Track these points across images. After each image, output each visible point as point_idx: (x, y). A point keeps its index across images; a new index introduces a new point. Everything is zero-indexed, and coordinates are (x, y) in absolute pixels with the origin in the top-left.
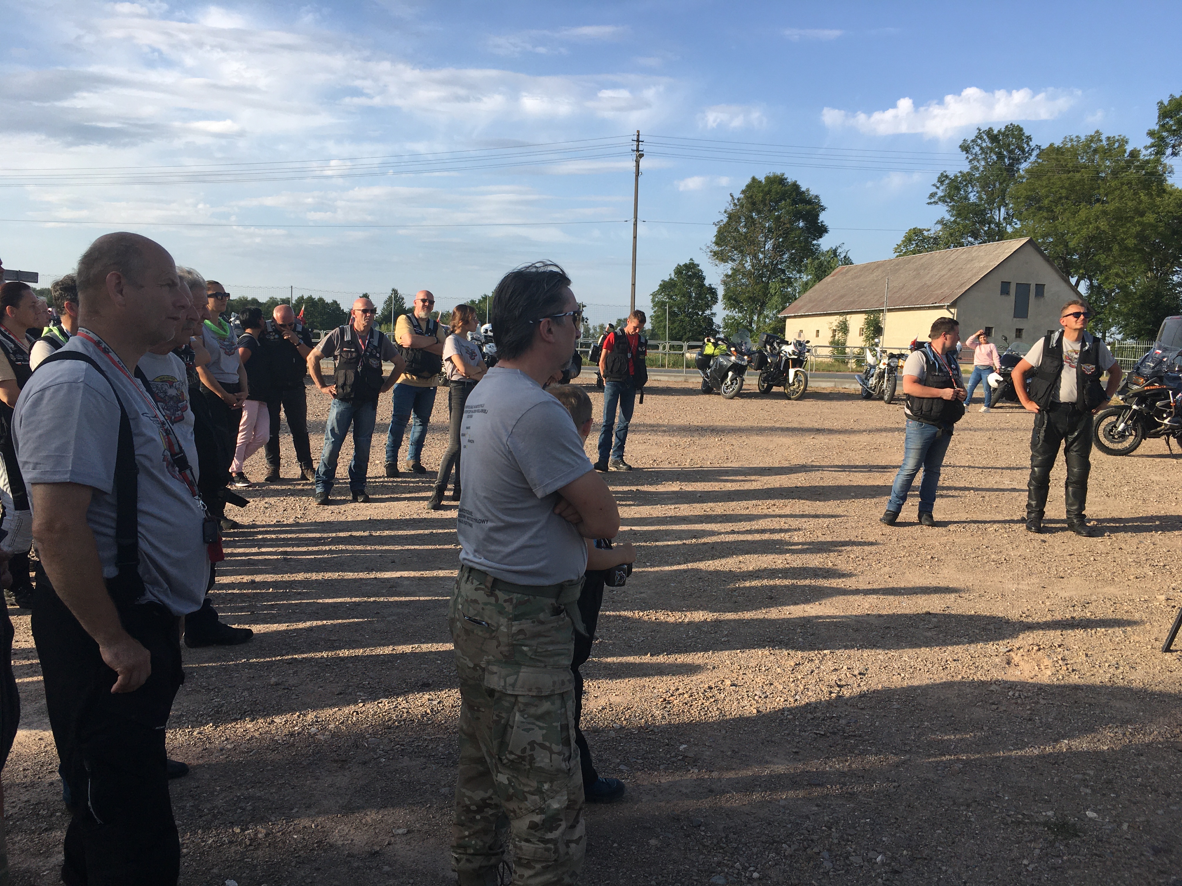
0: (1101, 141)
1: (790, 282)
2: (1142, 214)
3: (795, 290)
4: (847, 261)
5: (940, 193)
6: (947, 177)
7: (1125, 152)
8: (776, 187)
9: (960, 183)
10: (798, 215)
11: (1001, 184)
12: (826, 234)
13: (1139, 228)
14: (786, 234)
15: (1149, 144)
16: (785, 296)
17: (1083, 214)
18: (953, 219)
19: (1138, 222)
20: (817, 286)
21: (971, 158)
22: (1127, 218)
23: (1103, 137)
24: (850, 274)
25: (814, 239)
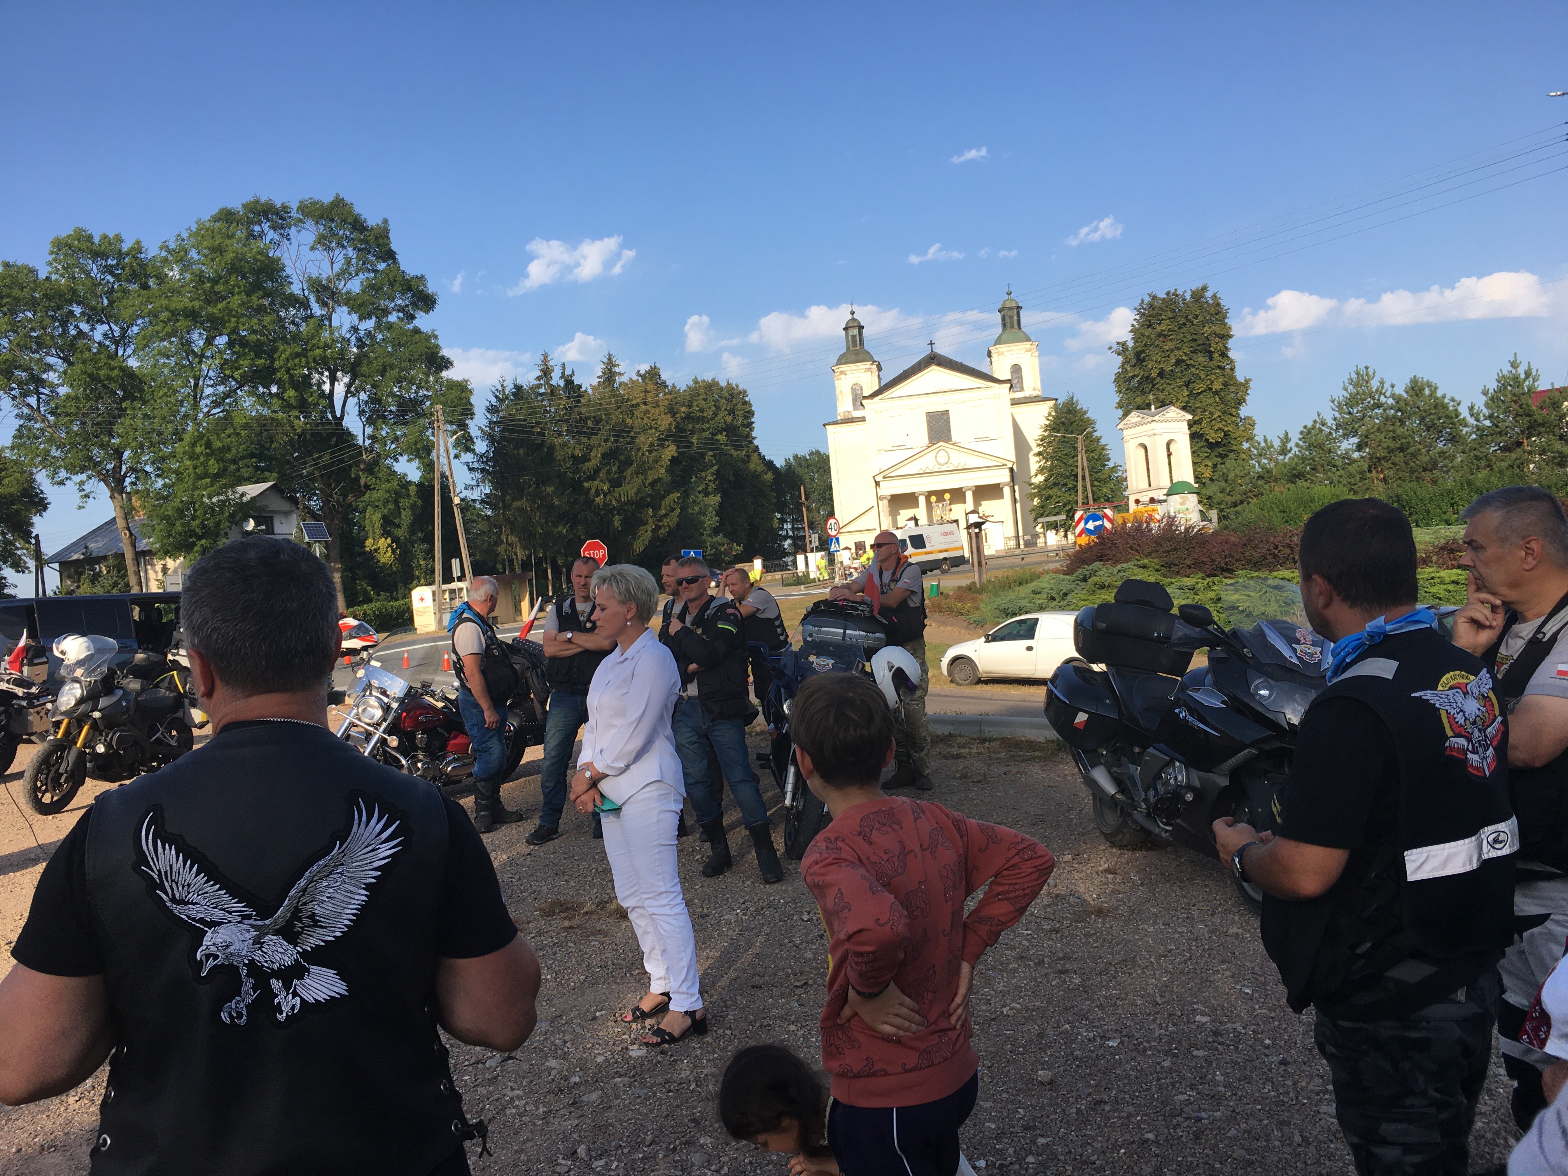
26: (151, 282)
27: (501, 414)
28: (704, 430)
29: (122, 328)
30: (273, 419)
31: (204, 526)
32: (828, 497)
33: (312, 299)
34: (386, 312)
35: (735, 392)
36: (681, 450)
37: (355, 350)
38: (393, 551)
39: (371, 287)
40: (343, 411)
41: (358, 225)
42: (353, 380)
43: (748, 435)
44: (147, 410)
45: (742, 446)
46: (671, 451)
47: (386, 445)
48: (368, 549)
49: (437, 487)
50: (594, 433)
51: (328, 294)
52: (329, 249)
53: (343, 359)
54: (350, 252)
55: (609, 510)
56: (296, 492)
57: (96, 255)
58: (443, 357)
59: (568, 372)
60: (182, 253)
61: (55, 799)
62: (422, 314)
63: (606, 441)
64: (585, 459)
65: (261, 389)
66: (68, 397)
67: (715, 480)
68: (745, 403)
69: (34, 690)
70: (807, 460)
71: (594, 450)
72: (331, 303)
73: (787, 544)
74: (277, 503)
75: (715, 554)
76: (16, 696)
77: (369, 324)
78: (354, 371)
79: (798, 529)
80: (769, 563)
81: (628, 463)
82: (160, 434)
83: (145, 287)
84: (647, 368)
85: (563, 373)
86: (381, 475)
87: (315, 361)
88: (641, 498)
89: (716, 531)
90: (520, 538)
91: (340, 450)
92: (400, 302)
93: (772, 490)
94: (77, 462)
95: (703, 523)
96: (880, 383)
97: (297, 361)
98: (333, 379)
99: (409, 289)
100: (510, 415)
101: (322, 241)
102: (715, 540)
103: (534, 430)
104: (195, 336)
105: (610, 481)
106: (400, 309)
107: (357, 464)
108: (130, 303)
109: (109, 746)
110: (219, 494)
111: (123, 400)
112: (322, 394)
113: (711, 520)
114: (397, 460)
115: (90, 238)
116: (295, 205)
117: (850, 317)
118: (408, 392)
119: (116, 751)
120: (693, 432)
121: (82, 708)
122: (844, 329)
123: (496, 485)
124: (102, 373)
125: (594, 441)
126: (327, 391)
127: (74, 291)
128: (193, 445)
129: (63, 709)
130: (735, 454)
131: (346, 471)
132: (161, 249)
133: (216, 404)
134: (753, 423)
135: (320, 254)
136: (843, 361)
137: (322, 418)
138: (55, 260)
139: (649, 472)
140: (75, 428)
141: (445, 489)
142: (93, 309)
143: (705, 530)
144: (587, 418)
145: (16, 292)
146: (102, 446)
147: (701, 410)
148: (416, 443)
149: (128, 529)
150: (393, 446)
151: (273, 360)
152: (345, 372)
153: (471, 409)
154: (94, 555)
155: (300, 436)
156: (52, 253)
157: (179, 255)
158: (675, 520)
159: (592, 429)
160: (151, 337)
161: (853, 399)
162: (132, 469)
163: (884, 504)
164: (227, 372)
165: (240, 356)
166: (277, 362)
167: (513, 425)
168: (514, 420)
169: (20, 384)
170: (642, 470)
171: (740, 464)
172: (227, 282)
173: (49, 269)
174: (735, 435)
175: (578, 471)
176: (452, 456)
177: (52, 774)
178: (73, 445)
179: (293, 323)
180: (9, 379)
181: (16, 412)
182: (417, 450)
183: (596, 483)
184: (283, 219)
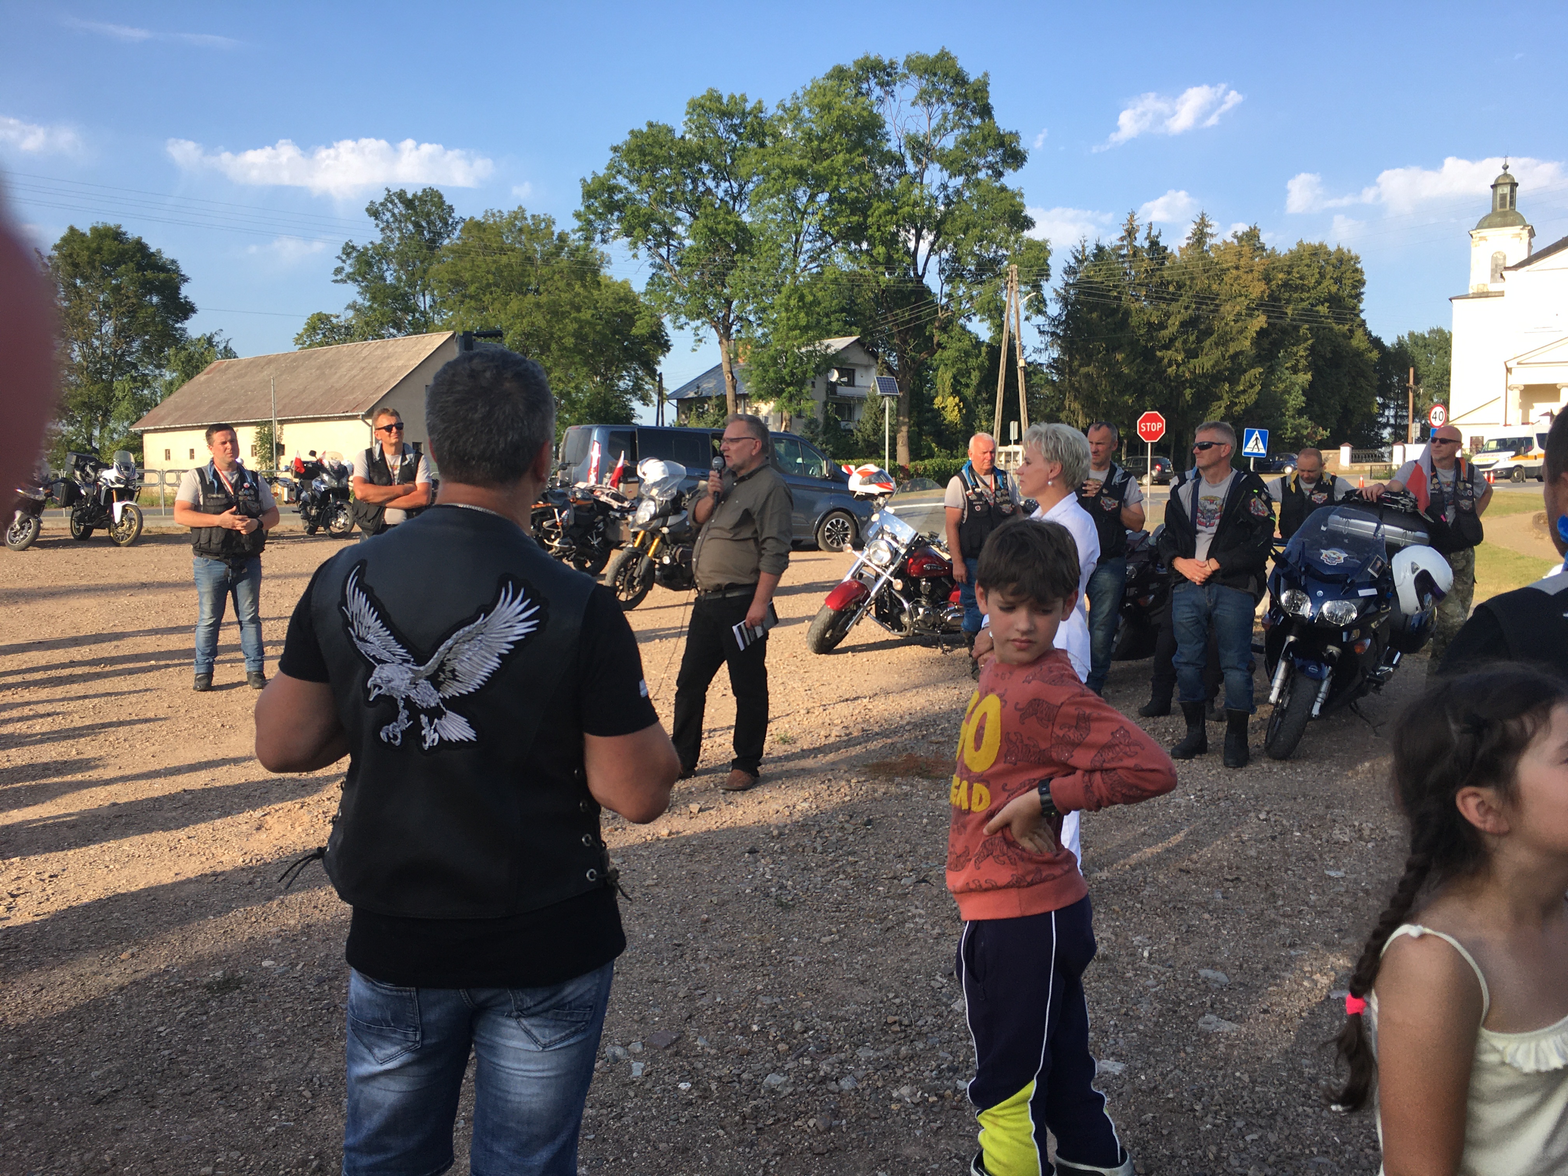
0: (526, 219)
1: (145, 382)
2: (578, 310)
3: (154, 393)
4: (228, 353)
5: (348, 269)
6: (353, 247)
7: (553, 234)
8: (107, 243)
9: (372, 257)
10: (148, 287)
11: (422, 262)
12: (194, 315)
13: (576, 326)
14: (132, 313)
15: (576, 228)
16: (140, 402)
17: (514, 306)
18: (368, 304)
19: (575, 318)
20: (186, 387)
21: (381, 226)
22: (563, 313)
23: (528, 215)
24: (231, 371)
25: (177, 322)
26: (768, 141)
27: (1078, 276)
28: (1302, 300)
29: (740, 185)
30: (861, 275)
31: (792, 374)
32: (1445, 382)
33: (908, 156)
34: (976, 169)
35: (1346, 258)
36: (1270, 320)
37: (942, 208)
38: (960, 411)
39: (966, 142)
40: (924, 269)
41: (960, 79)
42: (937, 238)
43: (1354, 308)
44: (754, 263)
45: (1346, 319)
46: (1260, 321)
47: (961, 303)
48: (936, 407)
49: (1004, 348)
50: (1174, 298)
51: (923, 149)
52: (929, 104)
53: (930, 217)
54: (949, 107)
55: (1180, 383)
56: (878, 347)
57: (725, 114)
58: (1026, 217)
59: (1154, 233)
60: (796, 112)
61: (630, 598)
62: (1011, 171)
63: (1186, 308)
64: (1162, 326)
65: (853, 246)
66: (691, 249)
67: (1307, 356)
68: (1356, 270)
69: (626, 504)
70: (1425, 338)
71: (1173, 318)
72: (924, 160)
73: (1386, 433)
74: (860, 357)
75: (1296, 438)
76: (611, 507)
77: (959, 181)
78: (939, 228)
79: (1402, 417)
80: (1362, 452)
81: (1209, 332)
82: (763, 286)
83: (762, 145)
84: (1246, 229)
85: (1149, 234)
86: (953, 334)
87: (904, 219)
88: (1219, 372)
89: (1300, 412)
90: (1083, 406)
91: (919, 307)
92: (990, 158)
93: (1375, 371)
94: (695, 309)
95: (1286, 402)
96: (1529, 251)
97: (888, 218)
98: (919, 236)
99: (1002, 144)
100: (1088, 277)
101: (925, 97)
102: (1297, 422)
103: (1111, 294)
104: (800, 193)
105: (1185, 351)
106: (990, 166)
107: (931, 322)
108: (748, 161)
109: (673, 559)
110: (808, 345)
111: (735, 253)
112: (907, 252)
113: (1296, 400)
114: (970, 320)
115: (719, 99)
116: (901, 61)
117: (1502, 171)
118: (987, 251)
119: (679, 565)
120: (1288, 302)
121: (655, 523)
122: (1492, 187)
123: (1065, 350)
124: (720, 227)
125: (1174, 307)
126: (912, 249)
127: (702, 149)
128: (789, 298)
129: (640, 522)
130: (1336, 327)
131: (922, 328)
132: (778, 107)
133: (813, 259)
134: (1362, 293)
135: (920, 110)
136: (1486, 224)
137: (905, 274)
138: (690, 120)
139: (1231, 344)
140: (696, 278)
141: (1012, 349)
142: (717, 166)
143: (1287, 410)
144: (1169, 283)
145: (656, 151)
146: (717, 295)
147: (1302, 278)
148: (989, 303)
149: (731, 373)
150: (968, 306)
151: (866, 217)
152: (930, 231)
153: (1048, 270)
154: (704, 394)
155: (883, 292)
156: (688, 113)
157: (793, 114)
158: (1254, 397)
159: (1173, 294)
160: (763, 194)
161: (1492, 270)
162: (739, 318)
163: (1515, 397)
164: (826, 228)
165: (838, 213)
166: (870, 219)
167: (1089, 288)
168: (1091, 282)
169: (655, 235)
170: (1224, 341)
171: (1340, 339)
172: (832, 139)
173: (685, 128)
174: (1339, 307)
175: (1152, 338)
176: (1022, 317)
177: (628, 576)
178: (693, 293)
179: (888, 180)
180: (646, 231)
181: (651, 261)
182: (990, 310)
183: (1170, 352)
184: (889, 75)
